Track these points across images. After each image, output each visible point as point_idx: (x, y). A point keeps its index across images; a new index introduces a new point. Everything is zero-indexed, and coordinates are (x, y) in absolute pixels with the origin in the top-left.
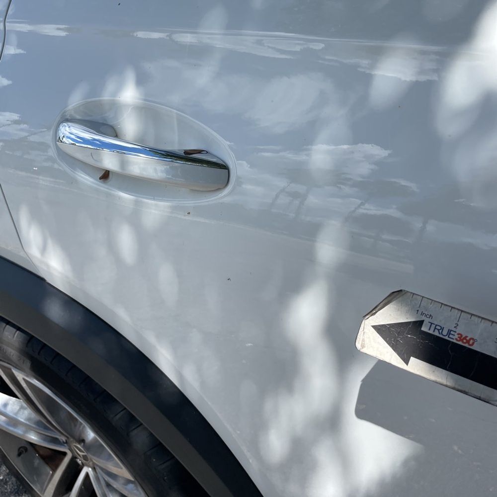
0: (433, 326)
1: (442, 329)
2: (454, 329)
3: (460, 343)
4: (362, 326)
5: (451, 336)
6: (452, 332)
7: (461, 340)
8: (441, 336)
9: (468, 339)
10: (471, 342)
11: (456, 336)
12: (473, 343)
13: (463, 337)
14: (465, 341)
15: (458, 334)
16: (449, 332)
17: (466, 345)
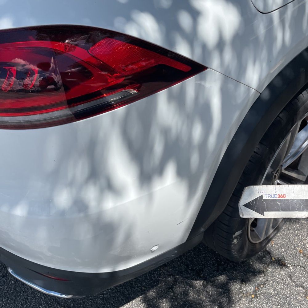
0: (267, 196)
1: (271, 195)
2: (275, 194)
3: (280, 198)
4: (239, 207)
5: (276, 197)
6: (275, 195)
7: (280, 197)
8: (272, 198)
9: (282, 195)
10: (284, 196)
11: (278, 196)
12: (285, 196)
13: (280, 195)
14: (282, 197)
15: (278, 195)
16: (274, 195)
17: (283, 198)
